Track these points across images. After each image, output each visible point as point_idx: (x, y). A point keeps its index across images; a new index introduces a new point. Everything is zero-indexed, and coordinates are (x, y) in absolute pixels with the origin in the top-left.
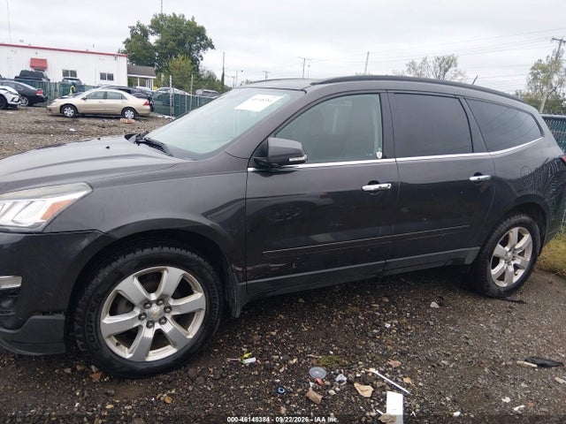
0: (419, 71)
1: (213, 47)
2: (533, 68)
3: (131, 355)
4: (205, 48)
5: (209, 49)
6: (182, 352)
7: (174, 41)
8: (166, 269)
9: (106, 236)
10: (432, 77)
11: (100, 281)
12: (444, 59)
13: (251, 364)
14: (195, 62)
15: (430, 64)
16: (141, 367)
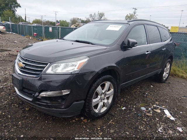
0: (93, 17)
1: (20, 7)
2: (126, 17)
3: (98, 111)
4: (17, 7)
5: (19, 7)
6: (108, 109)
7: (4, 4)
8: (106, 82)
9: (98, 73)
10: (97, 19)
11: (94, 88)
12: (101, 14)
13: (124, 109)
14: (14, 12)
15: (97, 15)
16: (100, 115)
